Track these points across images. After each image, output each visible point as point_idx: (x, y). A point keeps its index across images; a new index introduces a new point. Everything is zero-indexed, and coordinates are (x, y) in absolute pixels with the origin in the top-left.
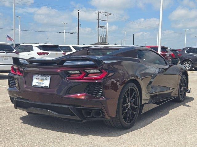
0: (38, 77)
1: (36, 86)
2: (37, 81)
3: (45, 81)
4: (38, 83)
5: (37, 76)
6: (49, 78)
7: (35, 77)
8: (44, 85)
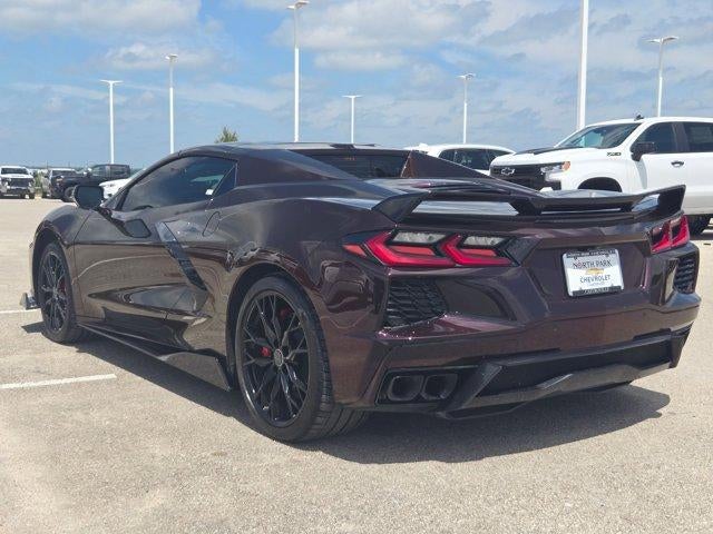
0: (581, 260)
1: (582, 291)
2: (582, 273)
3: (607, 271)
4: (587, 280)
5: (575, 258)
6: (614, 257)
7: (568, 261)
8: (607, 284)
